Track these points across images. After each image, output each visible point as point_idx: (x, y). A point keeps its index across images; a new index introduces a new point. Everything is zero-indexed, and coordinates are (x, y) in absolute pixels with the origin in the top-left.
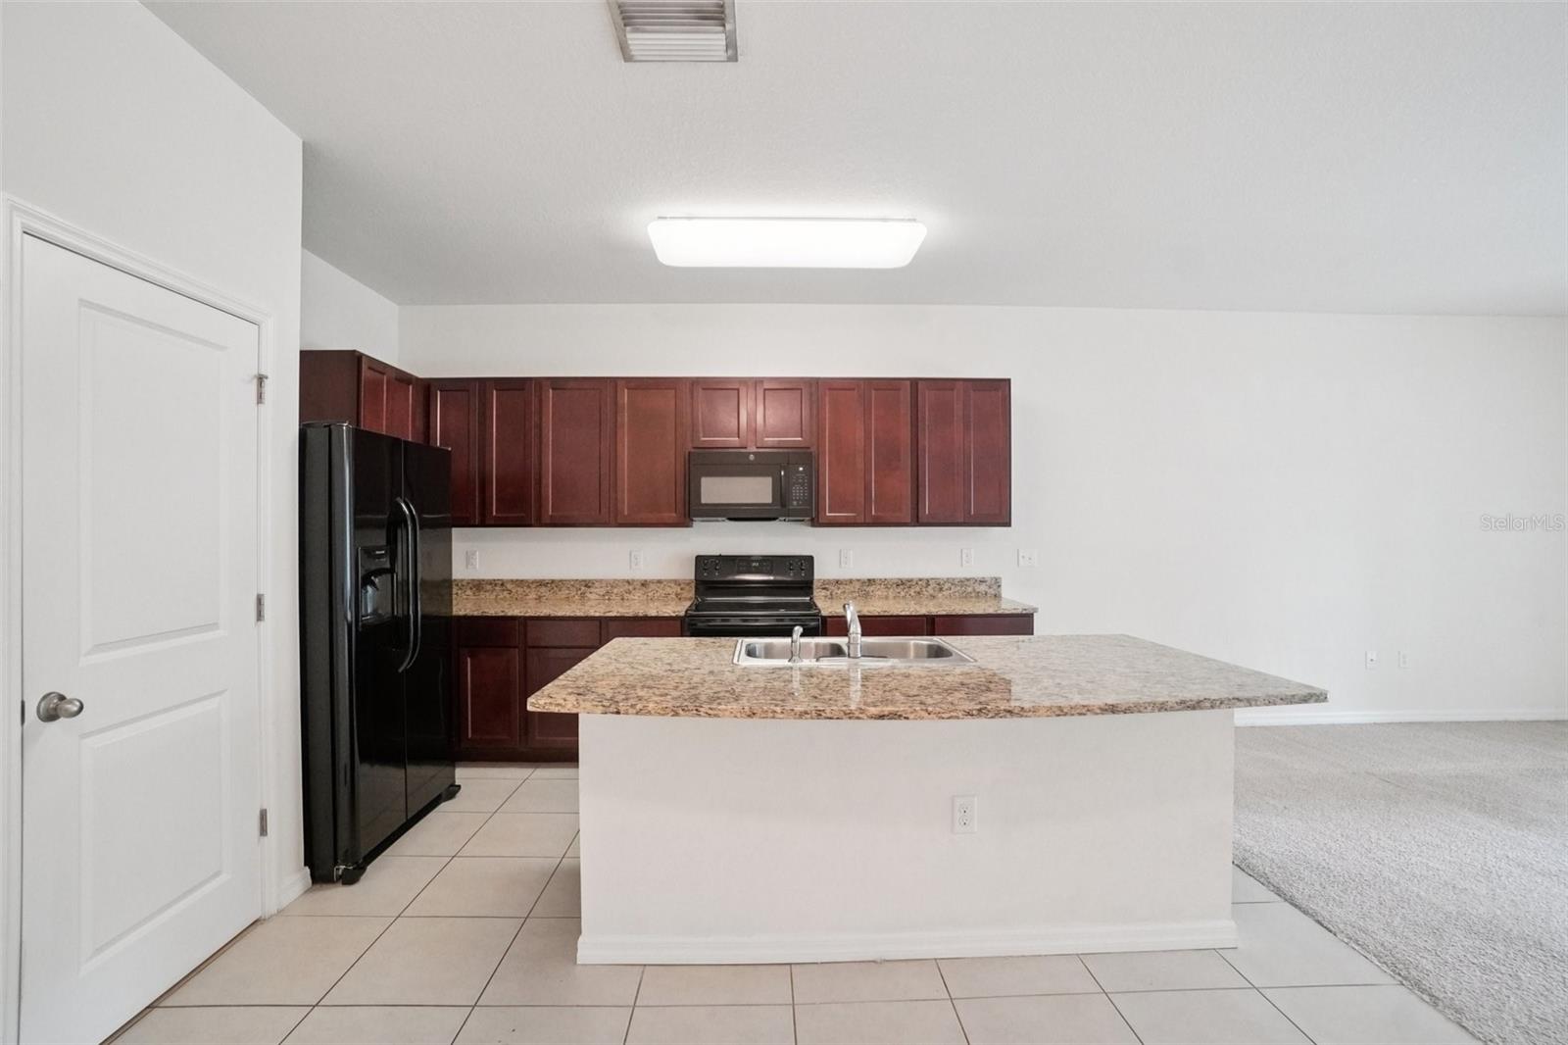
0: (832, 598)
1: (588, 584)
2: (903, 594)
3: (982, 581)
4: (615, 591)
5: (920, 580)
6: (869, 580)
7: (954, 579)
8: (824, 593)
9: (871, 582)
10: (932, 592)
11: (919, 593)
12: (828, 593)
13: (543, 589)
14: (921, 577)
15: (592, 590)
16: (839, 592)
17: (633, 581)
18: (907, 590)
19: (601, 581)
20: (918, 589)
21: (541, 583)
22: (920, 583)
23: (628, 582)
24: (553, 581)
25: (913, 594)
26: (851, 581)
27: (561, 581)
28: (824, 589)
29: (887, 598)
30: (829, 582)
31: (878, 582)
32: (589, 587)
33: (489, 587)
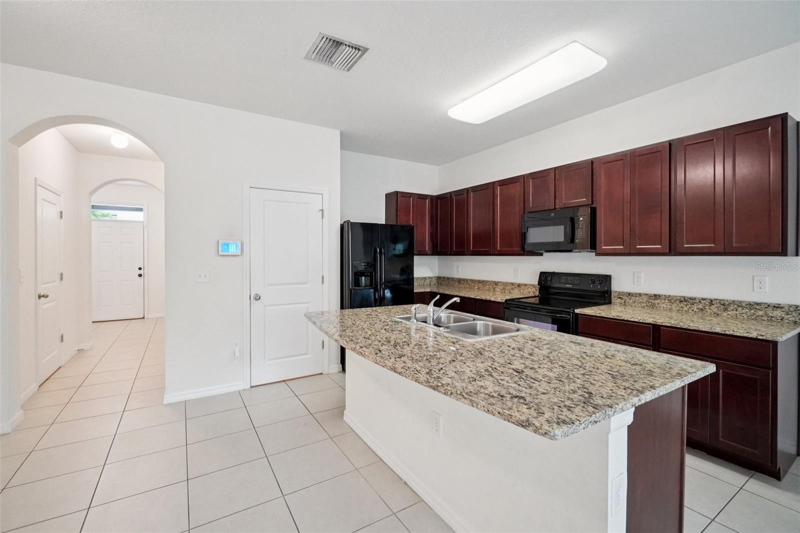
0: (625, 305)
1: (496, 283)
2: (686, 309)
3: (777, 307)
4: (507, 288)
5: (703, 299)
6: (655, 295)
7: (741, 302)
8: (619, 301)
9: (656, 297)
10: (716, 310)
11: (702, 309)
12: (623, 301)
13: (480, 285)
14: (705, 296)
15: (498, 287)
16: (631, 301)
17: (514, 283)
18: (689, 306)
19: (501, 282)
20: (700, 306)
21: (480, 282)
22: (702, 302)
23: (512, 284)
24: (484, 281)
25: (695, 310)
26: (640, 295)
27: (486, 281)
28: (620, 298)
29: (671, 310)
30: (623, 294)
31: (663, 297)
32: (497, 285)
33: (463, 282)
